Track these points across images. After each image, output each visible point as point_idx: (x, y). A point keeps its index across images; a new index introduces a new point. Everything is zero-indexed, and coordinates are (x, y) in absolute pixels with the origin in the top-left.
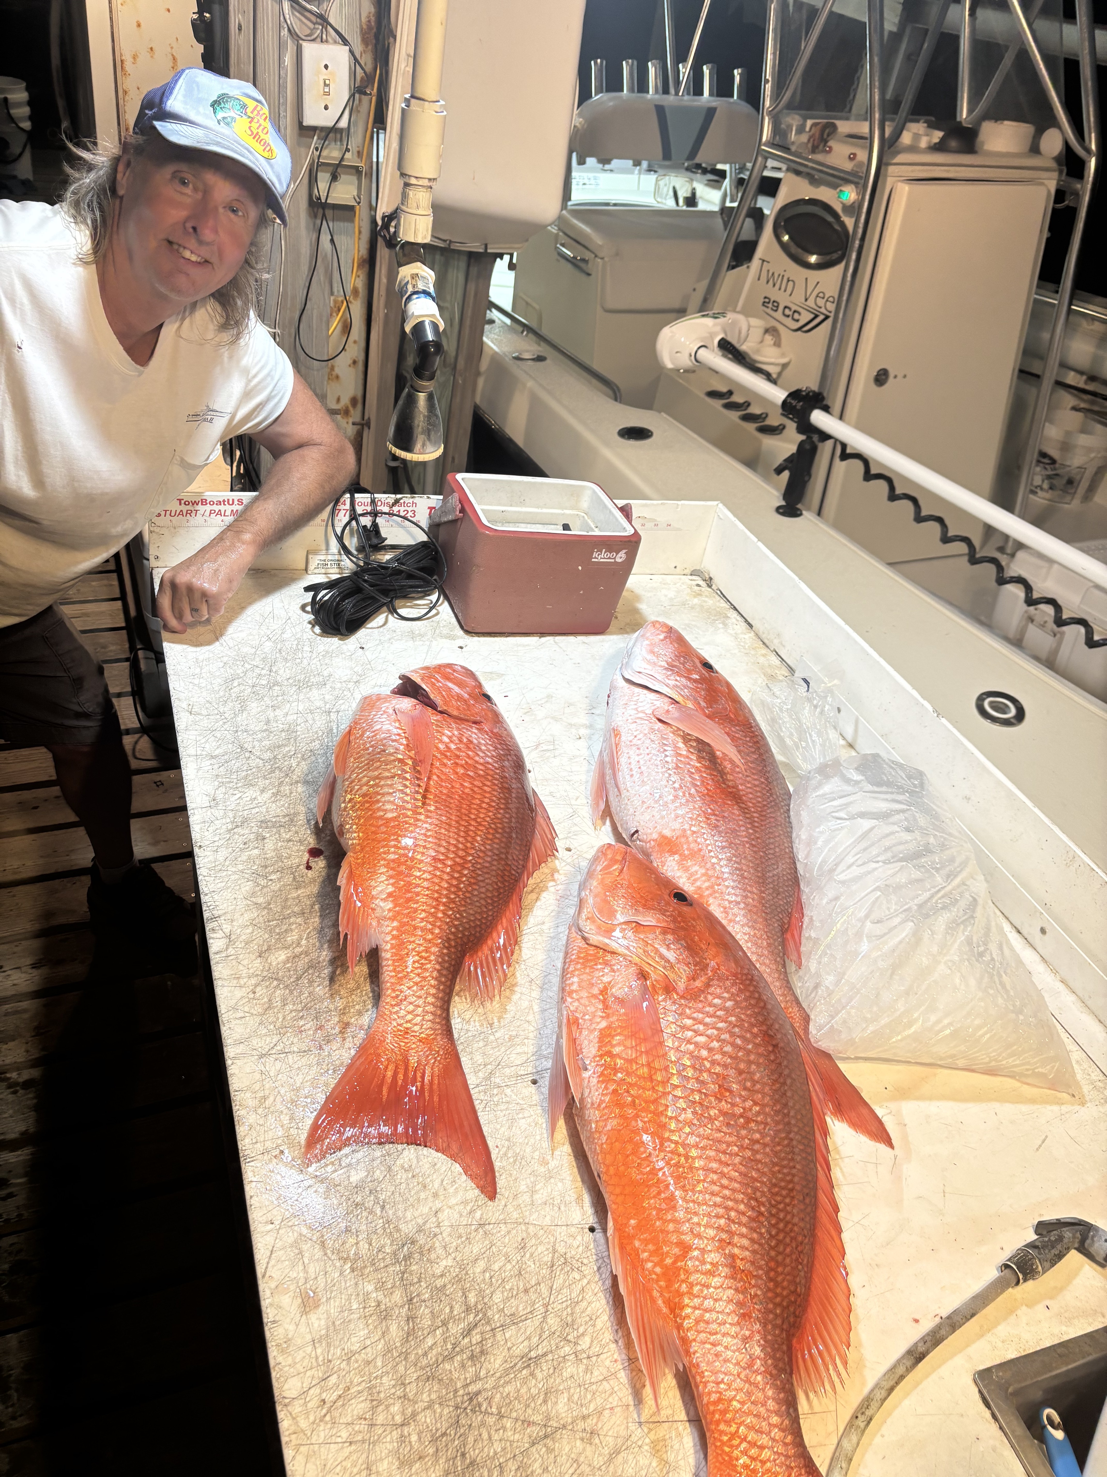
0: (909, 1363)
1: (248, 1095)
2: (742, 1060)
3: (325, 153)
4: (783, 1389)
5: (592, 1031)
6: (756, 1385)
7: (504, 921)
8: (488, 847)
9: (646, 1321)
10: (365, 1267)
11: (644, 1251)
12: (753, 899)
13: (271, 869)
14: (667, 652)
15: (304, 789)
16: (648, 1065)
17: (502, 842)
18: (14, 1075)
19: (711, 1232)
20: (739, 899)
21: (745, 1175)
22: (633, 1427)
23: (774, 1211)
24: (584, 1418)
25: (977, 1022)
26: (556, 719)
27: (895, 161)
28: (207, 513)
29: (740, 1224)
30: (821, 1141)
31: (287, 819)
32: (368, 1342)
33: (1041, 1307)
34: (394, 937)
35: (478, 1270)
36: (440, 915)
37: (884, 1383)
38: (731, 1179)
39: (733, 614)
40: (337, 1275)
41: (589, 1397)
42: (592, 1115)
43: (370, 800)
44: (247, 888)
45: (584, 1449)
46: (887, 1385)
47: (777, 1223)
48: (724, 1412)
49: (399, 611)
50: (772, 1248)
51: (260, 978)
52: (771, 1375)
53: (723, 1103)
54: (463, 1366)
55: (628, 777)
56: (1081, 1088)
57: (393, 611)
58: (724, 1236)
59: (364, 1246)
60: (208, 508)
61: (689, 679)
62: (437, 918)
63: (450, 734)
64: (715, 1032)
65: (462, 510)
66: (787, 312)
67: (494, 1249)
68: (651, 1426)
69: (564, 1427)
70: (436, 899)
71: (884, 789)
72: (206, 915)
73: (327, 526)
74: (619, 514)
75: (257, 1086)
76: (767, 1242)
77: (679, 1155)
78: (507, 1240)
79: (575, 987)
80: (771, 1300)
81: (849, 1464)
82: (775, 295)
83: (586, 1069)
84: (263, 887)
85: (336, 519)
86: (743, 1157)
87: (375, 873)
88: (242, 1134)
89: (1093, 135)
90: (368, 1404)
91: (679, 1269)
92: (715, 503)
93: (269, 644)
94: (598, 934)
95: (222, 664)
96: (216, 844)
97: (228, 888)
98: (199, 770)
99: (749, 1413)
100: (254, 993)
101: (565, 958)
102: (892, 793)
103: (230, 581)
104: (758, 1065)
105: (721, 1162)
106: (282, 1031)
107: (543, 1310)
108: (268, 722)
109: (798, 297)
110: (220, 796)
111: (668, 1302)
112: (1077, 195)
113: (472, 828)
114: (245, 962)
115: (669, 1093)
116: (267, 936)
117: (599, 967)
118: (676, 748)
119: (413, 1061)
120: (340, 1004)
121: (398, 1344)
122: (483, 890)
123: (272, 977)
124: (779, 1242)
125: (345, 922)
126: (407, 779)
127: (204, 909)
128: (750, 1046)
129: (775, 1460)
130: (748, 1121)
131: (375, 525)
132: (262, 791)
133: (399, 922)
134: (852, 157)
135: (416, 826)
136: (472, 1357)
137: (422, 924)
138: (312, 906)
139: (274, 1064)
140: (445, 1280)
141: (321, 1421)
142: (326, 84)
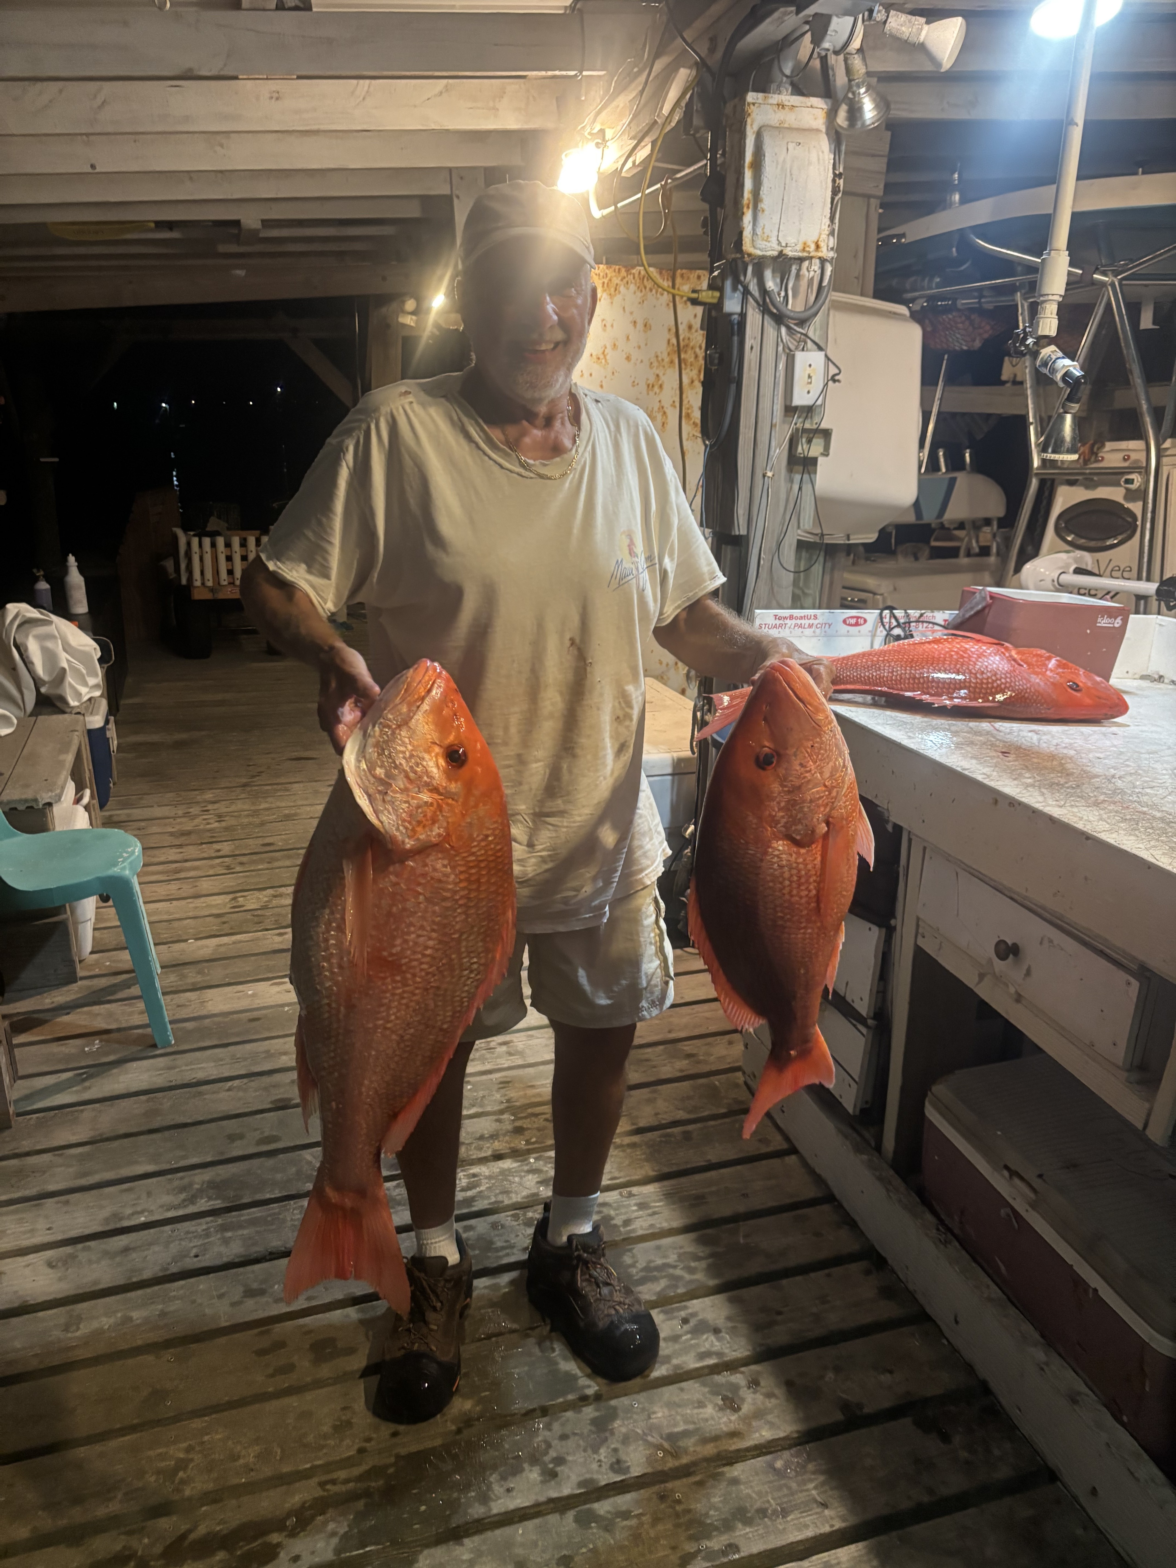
60: (794, 622)
134: (1127, 458)
142: (810, 377)
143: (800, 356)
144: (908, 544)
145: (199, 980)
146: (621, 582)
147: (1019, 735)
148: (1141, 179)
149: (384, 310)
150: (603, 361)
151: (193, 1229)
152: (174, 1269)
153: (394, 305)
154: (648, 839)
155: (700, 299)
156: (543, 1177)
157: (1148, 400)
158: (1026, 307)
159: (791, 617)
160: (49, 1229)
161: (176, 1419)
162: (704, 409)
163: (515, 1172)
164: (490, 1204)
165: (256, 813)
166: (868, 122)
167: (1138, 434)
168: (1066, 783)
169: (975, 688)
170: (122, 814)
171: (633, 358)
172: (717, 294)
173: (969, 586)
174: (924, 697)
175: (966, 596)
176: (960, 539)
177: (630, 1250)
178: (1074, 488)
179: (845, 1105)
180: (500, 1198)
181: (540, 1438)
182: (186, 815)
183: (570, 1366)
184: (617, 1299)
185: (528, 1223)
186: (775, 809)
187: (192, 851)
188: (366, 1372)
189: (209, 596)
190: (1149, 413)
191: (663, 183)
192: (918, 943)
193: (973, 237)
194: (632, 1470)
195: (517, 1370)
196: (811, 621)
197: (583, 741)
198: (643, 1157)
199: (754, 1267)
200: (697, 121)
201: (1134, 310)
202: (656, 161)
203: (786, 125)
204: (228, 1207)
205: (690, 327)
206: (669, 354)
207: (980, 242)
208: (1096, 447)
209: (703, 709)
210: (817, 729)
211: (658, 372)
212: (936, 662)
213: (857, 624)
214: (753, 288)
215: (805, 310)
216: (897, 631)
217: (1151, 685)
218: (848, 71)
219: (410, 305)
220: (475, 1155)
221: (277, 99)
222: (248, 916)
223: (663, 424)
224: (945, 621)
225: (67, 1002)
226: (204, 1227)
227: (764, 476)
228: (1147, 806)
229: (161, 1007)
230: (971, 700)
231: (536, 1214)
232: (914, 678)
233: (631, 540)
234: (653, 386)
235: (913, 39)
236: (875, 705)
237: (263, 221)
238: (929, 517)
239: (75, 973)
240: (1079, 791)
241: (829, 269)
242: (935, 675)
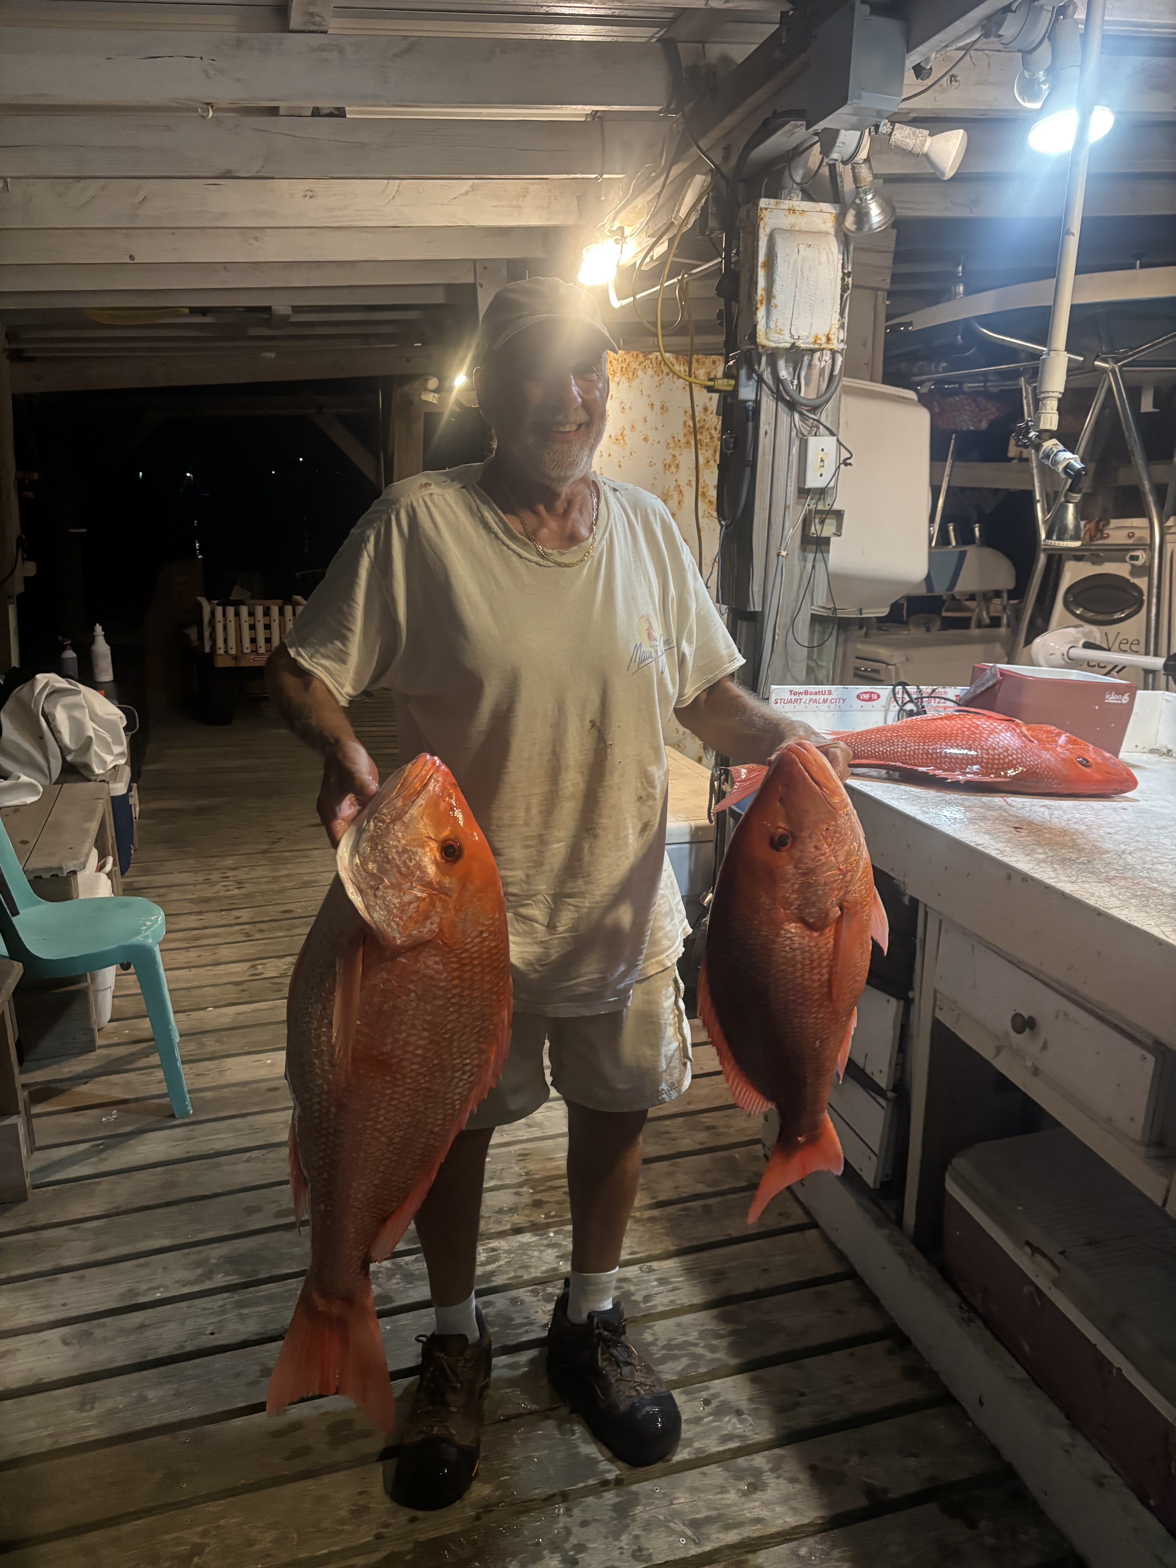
60: (809, 697)
134: (1131, 535)
142: (822, 461)
143: (813, 441)
144: (921, 615)
145: (218, 1048)
146: (641, 664)
147: (1031, 810)
148: (1139, 273)
149: (407, 388)
150: (622, 442)
151: (209, 1305)
152: (189, 1347)
153: (417, 384)
154: (669, 920)
155: (716, 387)
156: (562, 1251)
157: (1150, 480)
158: (1030, 391)
159: (806, 693)
160: (64, 1305)
161: (190, 1503)
162: (720, 487)
163: (534, 1246)
164: (509, 1279)
165: (275, 880)
166: (875, 227)
167: (1141, 511)
168: (1078, 858)
169: (987, 763)
170: (142, 880)
171: (651, 441)
172: (733, 382)
173: (979, 663)
174: (937, 772)
175: (976, 674)
176: (972, 610)
177: (650, 1327)
178: (1080, 564)
179: (864, 1177)
180: (519, 1273)
181: (560, 1525)
182: (207, 881)
183: (591, 1449)
184: (638, 1380)
185: (547, 1299)
186: (789, 890)
187: (211, 918)
188: (384, 1455)
189: (230, 663)
190: (1151, 492)
191: (680, 278)
192: (937, 1015)
193: (977, 325)
194: (654, 1557)
195: (537, 1454)
196: (826, 697)
197: (604, 821)
198: (663, 1231)
199: (776, 1346)
200: (712, 223)
201: (1134, 394)
202: (674, 256)
203: (797, 229)
204: (244, 1283)
205: (706, 409)
206: (685, 435)
207: (985, 331)
208: (1101, 524)
209: (720, 779)
210: (833, 812)
211: (674, 453)
212: (948, 738)
213: (870, 700)
214: (767, 376)
215: (817, 398)
216: (910, 707)
217: (1161, 759)
218: (856, 179)
219: (433, 383)
220: (495, 1228)
221: (311, 197)
222: (267, 984)
223: (679, 503)
224: (957, 696)
225: (85, 1071)
226: (221, 1303)
227: (778, 555)
228: (1157, 882)
229: (181, 1077)
230: (983, 775)
231: (556, 1289)
232: (928, 753)
233: (650, 624)
234: (669, 466)
235: (917, 150)
236: (890, 779)
237: (293, 307)
238: (940, 589)
239: (94, 1041)
240: (1090, 866)
241: (839, 359)
242: (948, 751)
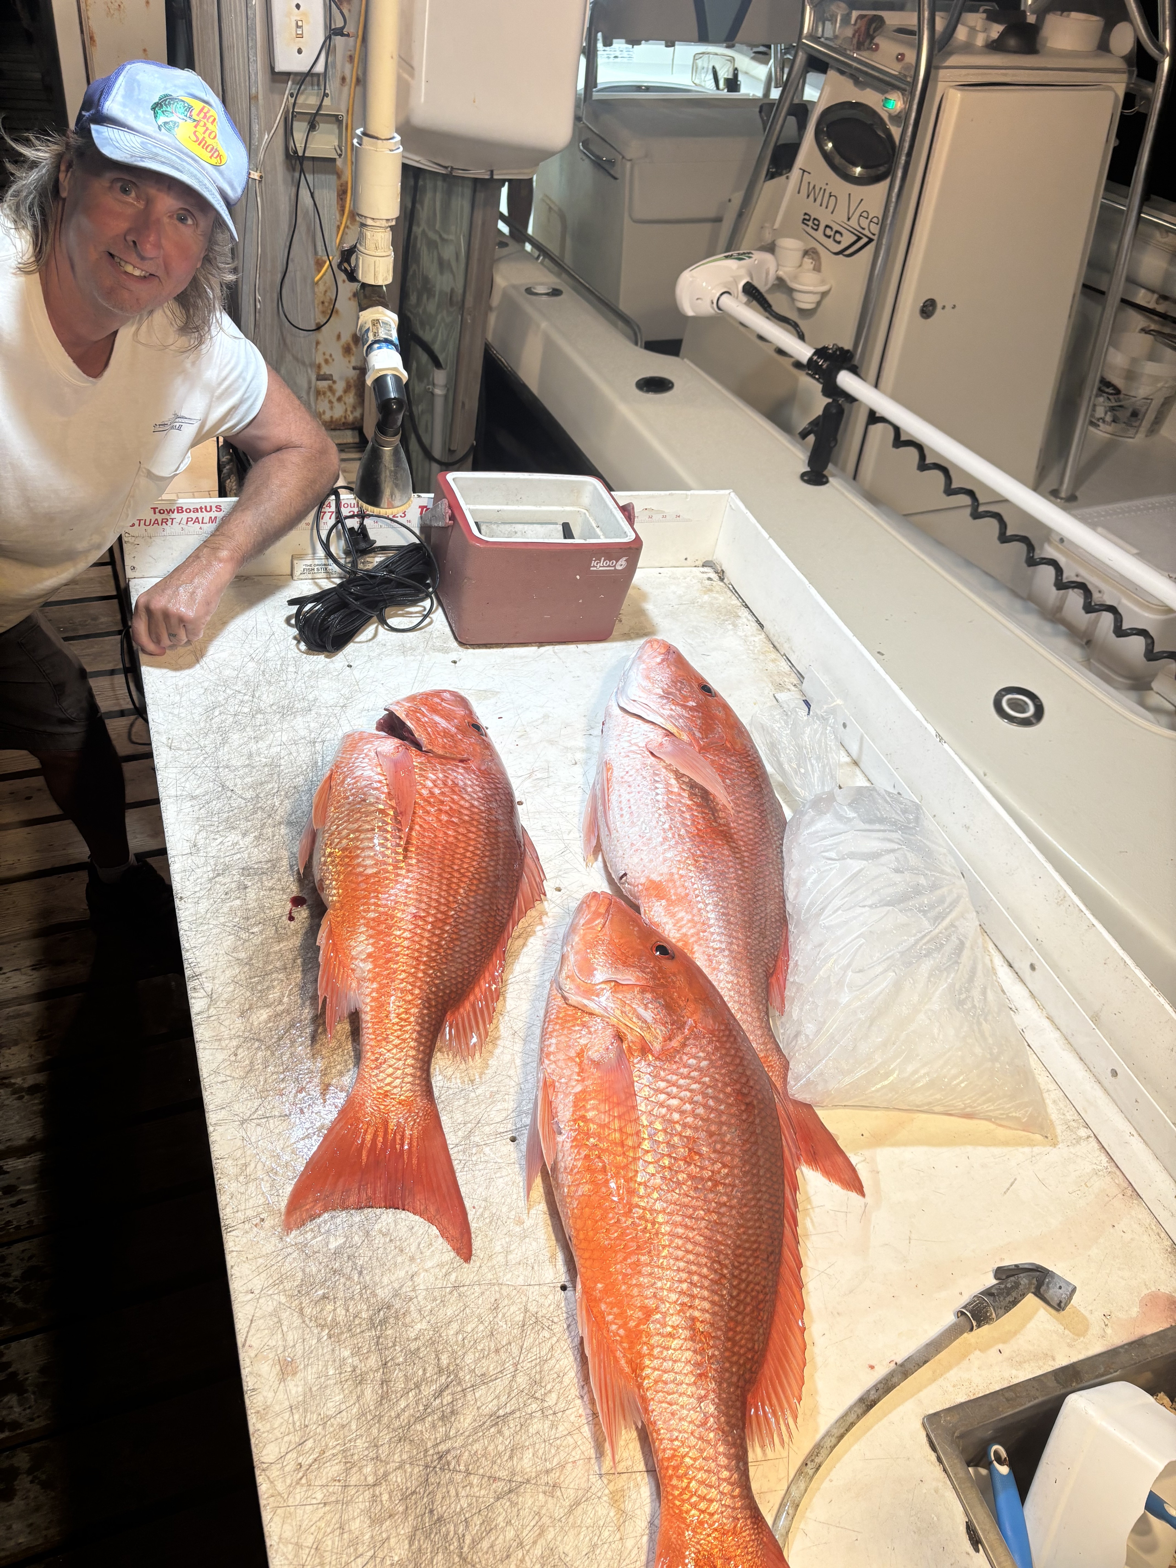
0: (859, 1411)
1: (230, 1162)
2: (713, 1122)
3: (301, 100)
4: (734, 1445)
5: (567, 1095)
6: (708, 1442)
7: (487, 974)
8: (471, 899)
9: (608, 1381)
10: (342, 1333)
11: (610, 1314)
12: (738, 946)
13: (253, 921)
14: (663, 677)
15: (287, 831)
16: (621, 1130)
17: (486, 892)
18: (19, 1081)
19: (673, 1297)
20: (723, 946)
21: (710, 1239)
22: (593, 1478)
23: (736, 1272)
24: (547, 1472)
25: (954, 1071)
26: (552, 742)
27: (946, 64)
28: (184, 521)
29: (702, 1287)
30: (790, 1197)
31: (269, 865)
32: (343, 1407)
33: (994, 1351)
34: (374, 999)
35: (451, 1332)
36: (420, 975)
37: (835, 1431)
38: (695, 1244)
39: (744, 613)
40: (315, 1341)
41: (553, 1451)
42: (565, 1179)
43: (350, 854)
44: (229, 943)
45: (546, 1502)
46: (837, 1432)
47: (739, 1284)
48: (676, 1468)
49: (389, 621)
50: (732, 1309)
51: (242, 1039)
52: (723, 1432)
53: (692, 1166)
54: (434, 1426)
55: (618, 816)
56: (1054, 1129)
57: (383, 621)
58: (686, 1299)
59: (341, 1312)
60: (185, 516)
61: (684, 707)
62: (417, 978)
63: (434, 777)
64: (688, 1094)
65: (452, 517)
66: (828, 232)
67: (468, 1311)
68: (611, 1477)
69: (528, 1481)
70: (417, 959)
71: (877, 826)
72: (188, 973)
73: (312, 529)
74: (619, 515)
75: (238, 1153)
76: (727, 1304)
77: (647, 1221)
78: (480, 1302)
79: (552, 1049)
80: (728, 1359)
81: (796, 1510)
82: (817, 212)
83: (560, 1133)
84: (245, 941)
85: (322, 522)
86: (709, 1221)
87: (354, 933)
88: (224, 1203)
89: (1168, 31)
90: (341, 1467)
91: (641, 1332)
92: (727, 492)
93: (252, 665)
94: (576, 994)
95: (202, 691)
96: (198, 895)
97: (209, 943)
98: (179, 812)
99: (700, 1469)
100: (236, 1055)
101: (545, 1017)
102: (885, 831)
103: (208, 604)
104: (729, 1125)
105: (686, 1227)
106: (263, 1094)
107: (512, 1369)
108: (250, 756)
109: (841, 215)
110: (201, 842)
111: (630, 1362)
112: (1149, 101)
113: (455, 880)
114: (227, 1023)
115: (639, 1158)
116: (248, 994)
117: (577, 1028)
118: (668, 785)
119: (392, 1125)
120: (320, 1064)
121: (372, 1408)
122: (465, 945)
123: (253, 1038)
124: (740, 1302)
125: (324, 984)
126: (388, 832)
127: (185, 966)
128: (722, 1107)
129: (722, 1512)
130: (716, 1184)
131: (363, 528)
132: (244, 835)
133: (379, 983)
134: (900, 58)
135: (397, 882)
136: (443, 1418)
137: (402, 986)
138: (294, 961)
139: (255, 1130)
140: (419, 1343)
141: (298, 1483)
142: (299, 26)
